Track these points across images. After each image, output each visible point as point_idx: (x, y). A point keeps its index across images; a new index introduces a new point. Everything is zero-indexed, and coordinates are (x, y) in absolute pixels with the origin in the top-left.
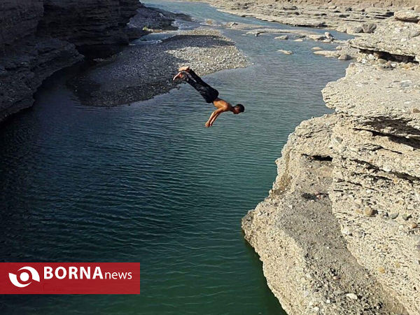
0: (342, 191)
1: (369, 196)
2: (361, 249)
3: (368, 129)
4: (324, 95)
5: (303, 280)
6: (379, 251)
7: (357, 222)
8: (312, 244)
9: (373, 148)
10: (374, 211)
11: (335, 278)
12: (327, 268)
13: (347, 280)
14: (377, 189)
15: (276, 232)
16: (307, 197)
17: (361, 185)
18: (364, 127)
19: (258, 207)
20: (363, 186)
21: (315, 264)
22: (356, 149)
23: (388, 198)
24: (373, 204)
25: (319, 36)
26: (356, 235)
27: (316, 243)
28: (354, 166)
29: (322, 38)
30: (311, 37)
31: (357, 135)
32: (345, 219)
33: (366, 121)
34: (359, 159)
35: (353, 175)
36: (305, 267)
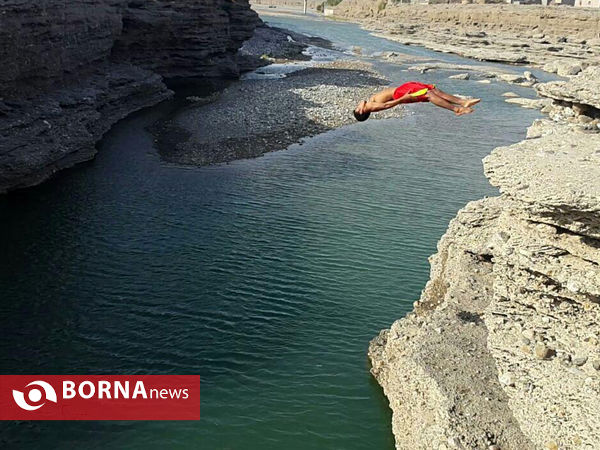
0: (506, 316)
1: (546, 326)
2: (526, 409)
3: (548, 222)
4: (486, 167)
5: (443, 447)
6: (553, 415)
7: (523, 366)
8: (463, 391)
9: (555, 252)
10: (550, 350)
11: (491, 448)
12: (480, 432)
14: (558, 316)
15: (411, 368)
16: (466, 317)
17: (535, 309)
19: (395, 326)
20: (538, 309)
21: (464, 424)
22: (528, 253)
23: (574, 333)
24: (551, 339)
25: (515, 77)
26: (521, 386)
27: (469, 390)
28: (525, 279)
29: (520, 80)
30: (503, 77)
31: (532, 231)
32: (505, 360)
33: (542, 210)
34: (531, 269)
35: (523, 292)
36: (447, 427)
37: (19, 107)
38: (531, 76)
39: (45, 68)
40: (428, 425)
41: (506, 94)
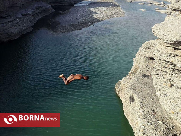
0: (158, 75)
1: (171, 77)
2: (164, 102)
3: (172, 46)
4: (153, 30)
5: (139, 113)
6: (173, 103)
7: (164, 89)
8: (144, 97)
9: (174, 55)
10: (172, 84)
11: (153, 113)
12: (150, 109)
13: (159, 115)
14: (174, 74)
15: (129, 91)
16: (145, 76)
17: (167, 72)
18: (170, 46)
19: (123, 79)
20: (168, 72)
21: (145, 107)
22: (166, 56)
23: (179, 79)
24: (172, 81)
25: (159, 3)
26: (163, 95)
27: (146, 97)
28: (165, 63)
29: (160, 4)
30: (155, 3)
31: (167, 49)
32: (158, 88)
33: (170, 42)
34: (166, 60)
35: (164, 68)
36: (140, 107)
37: (10, 15)
38: (164, 3)
39: (17, 3)
40: (134, 107)
41: (156, 9)
